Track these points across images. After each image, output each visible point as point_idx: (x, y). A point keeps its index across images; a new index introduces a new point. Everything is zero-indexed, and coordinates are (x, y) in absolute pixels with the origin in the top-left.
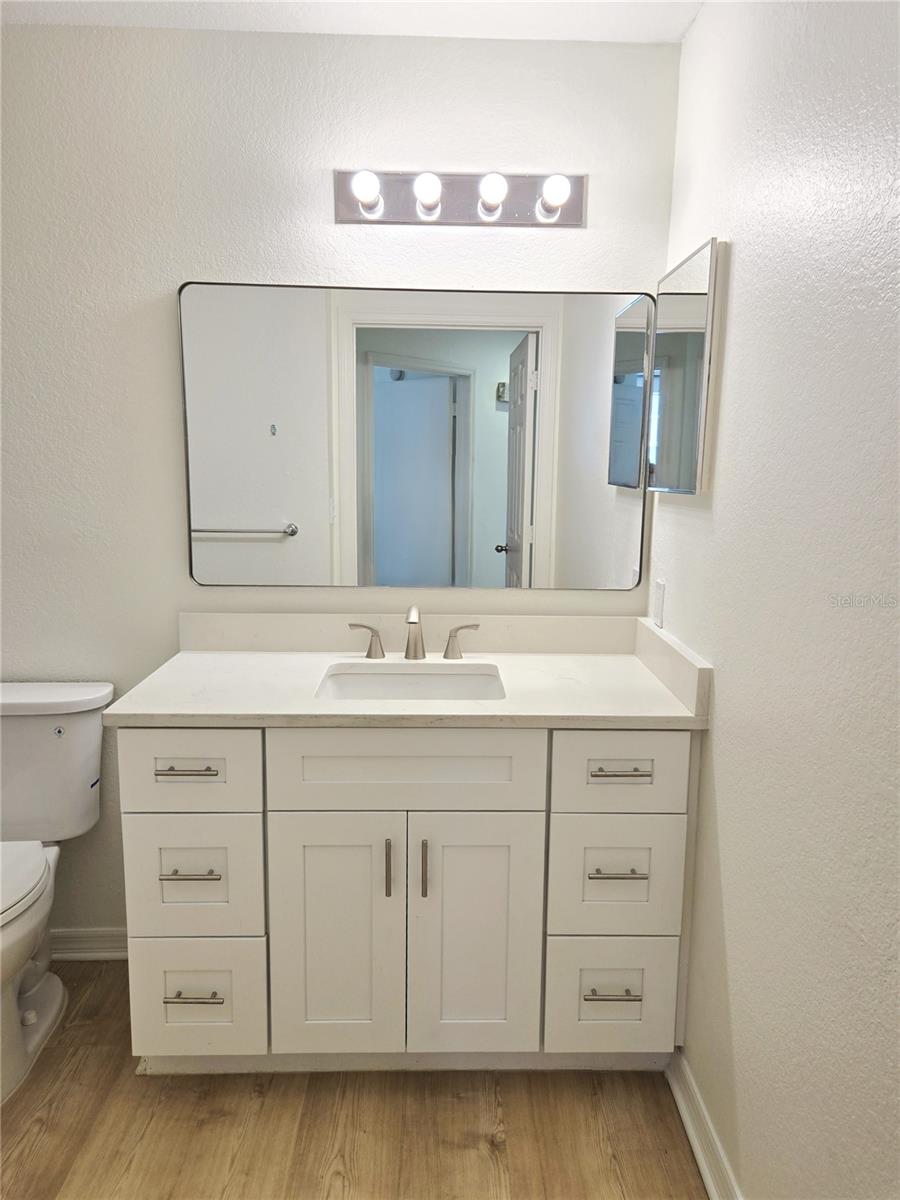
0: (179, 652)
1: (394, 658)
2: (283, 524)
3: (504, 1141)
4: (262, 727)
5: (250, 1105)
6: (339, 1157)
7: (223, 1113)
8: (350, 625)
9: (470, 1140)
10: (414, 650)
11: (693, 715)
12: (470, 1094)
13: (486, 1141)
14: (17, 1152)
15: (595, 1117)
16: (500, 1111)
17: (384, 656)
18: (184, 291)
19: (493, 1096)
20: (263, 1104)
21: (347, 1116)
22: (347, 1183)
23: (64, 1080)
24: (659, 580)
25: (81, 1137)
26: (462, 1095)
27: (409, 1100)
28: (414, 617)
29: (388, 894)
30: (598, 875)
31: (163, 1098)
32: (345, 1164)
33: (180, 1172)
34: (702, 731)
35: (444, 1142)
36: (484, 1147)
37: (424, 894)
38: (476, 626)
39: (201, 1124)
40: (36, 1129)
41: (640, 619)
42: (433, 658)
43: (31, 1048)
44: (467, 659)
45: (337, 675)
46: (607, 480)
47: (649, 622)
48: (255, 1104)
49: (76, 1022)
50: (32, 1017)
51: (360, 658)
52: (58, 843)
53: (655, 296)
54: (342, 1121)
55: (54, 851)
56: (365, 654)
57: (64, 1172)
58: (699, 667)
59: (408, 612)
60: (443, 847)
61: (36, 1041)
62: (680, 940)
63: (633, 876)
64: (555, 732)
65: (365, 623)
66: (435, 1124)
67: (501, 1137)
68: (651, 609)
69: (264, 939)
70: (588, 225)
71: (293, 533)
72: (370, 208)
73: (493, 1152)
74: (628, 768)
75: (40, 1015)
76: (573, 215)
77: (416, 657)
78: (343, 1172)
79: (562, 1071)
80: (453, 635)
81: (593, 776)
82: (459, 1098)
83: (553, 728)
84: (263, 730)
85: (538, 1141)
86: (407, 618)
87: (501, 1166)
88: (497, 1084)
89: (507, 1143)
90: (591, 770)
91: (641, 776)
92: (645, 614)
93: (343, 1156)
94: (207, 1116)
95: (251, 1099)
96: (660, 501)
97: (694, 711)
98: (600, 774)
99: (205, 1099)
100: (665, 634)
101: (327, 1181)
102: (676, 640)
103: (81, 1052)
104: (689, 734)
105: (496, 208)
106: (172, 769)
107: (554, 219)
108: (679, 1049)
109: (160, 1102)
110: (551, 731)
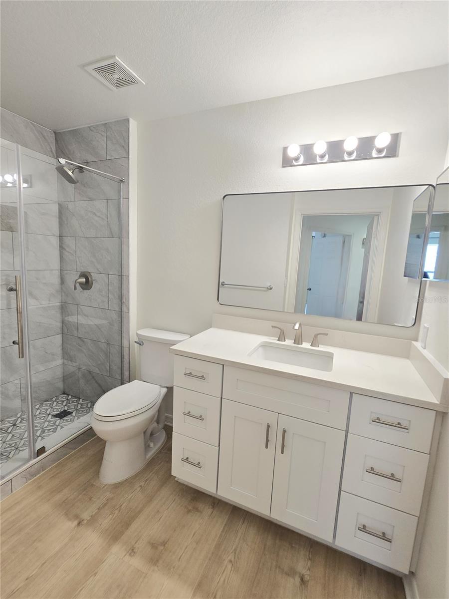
0: (211, 327)
1: (289, 342)
2: (268, 284)
3: (308, 581)
4: (223, 364)
5: (207, 511)
6: (233, 553)
7: (197, 510)
8: (272, 326)
9: (291, 573)
10: (298, 340)
11: (438, 403)
12: (297, 546)
13: (299, 577)
14: (130, 496)
15: (359, 590)
16: (309, 563)
17: (285, 341)
18: (226, 198)
19: (308, 553)
20: (212, 512)
21: (242, 534)
22: (233, 569)
23: (153, 473)
24: (426, 325)
25: (150, 499)
26: (293, 545)
27: (270, 538)
28: (297, 327)
29: (267, 447)
30: (372, 471)
31: (180, 494)
32: (235, 558)
33: (175, 530)
34: (445, 413)
35: (279, 567)
36: (298, 579)
37: (282, 452)
38: (326, 334)
39: (189, 511)
40: (138, 489)
41: (413, 342)
42: (306, 345)
43: (147, 457)
44: (321, 348)
45: (265, 346)
46: (403, 275)
47: (418, 345)
48: (210, 511)
49: (165, 451)
50: (152, 445)
51: (274, 340)
52: (167, 387)
53: (435, 186)
54: (239, 534)
55: (165, 390)
56: (277, 339)
57: (140, 511)
58: (445, 377)
59: (295, 324)
60: (293, 434)
61: (150, 454)
62: (419, 519)
63: (392, 477)
64: (354, 394)
65: (278, 326)
66: (278, 555)
67: (307, 578)
68: (420, 338)
69: (218, 448)
70: (400, 155)
71: (271, 289)
72: (297, 159)
73: (301, 585)
74: (396, 422)
75: (155, 445)
76: (392, 151)
77: (298, 344)
78: (233, 561)
79: (345, 553)
80: (316, 336)
81: (373, 421)
82: (292, 547)
83: (353, 392)
84: (223, 365)
85: (325, 590)
86: (294, 327)
87: (303, 596)
88: (311, 547)
89: (309, 583)
90: (372, 417)
91: (402, 428)
92: (416, 340)
93: (235, 553)
94: (192, 509)
95: (209, 508)
96: (429, 285)
97: (439, 401)
98: (377, 421)
99: (193, 501)
100: (426, 353)
101: (226, 562)
102: (432, 357)
103: (162, 463)
104: (435, 412)
105: (354, 152)
106: (190, 373)
107: (383, 155)
108: (412, 573)
109: (179, 495)
110: (351, 394)
